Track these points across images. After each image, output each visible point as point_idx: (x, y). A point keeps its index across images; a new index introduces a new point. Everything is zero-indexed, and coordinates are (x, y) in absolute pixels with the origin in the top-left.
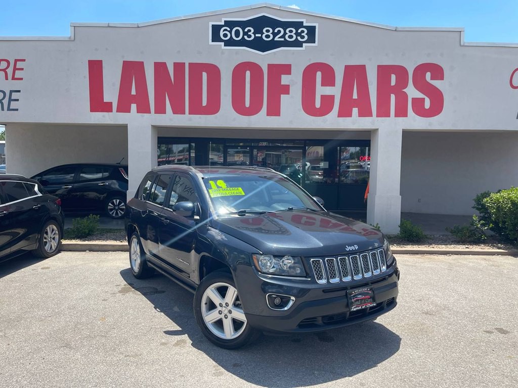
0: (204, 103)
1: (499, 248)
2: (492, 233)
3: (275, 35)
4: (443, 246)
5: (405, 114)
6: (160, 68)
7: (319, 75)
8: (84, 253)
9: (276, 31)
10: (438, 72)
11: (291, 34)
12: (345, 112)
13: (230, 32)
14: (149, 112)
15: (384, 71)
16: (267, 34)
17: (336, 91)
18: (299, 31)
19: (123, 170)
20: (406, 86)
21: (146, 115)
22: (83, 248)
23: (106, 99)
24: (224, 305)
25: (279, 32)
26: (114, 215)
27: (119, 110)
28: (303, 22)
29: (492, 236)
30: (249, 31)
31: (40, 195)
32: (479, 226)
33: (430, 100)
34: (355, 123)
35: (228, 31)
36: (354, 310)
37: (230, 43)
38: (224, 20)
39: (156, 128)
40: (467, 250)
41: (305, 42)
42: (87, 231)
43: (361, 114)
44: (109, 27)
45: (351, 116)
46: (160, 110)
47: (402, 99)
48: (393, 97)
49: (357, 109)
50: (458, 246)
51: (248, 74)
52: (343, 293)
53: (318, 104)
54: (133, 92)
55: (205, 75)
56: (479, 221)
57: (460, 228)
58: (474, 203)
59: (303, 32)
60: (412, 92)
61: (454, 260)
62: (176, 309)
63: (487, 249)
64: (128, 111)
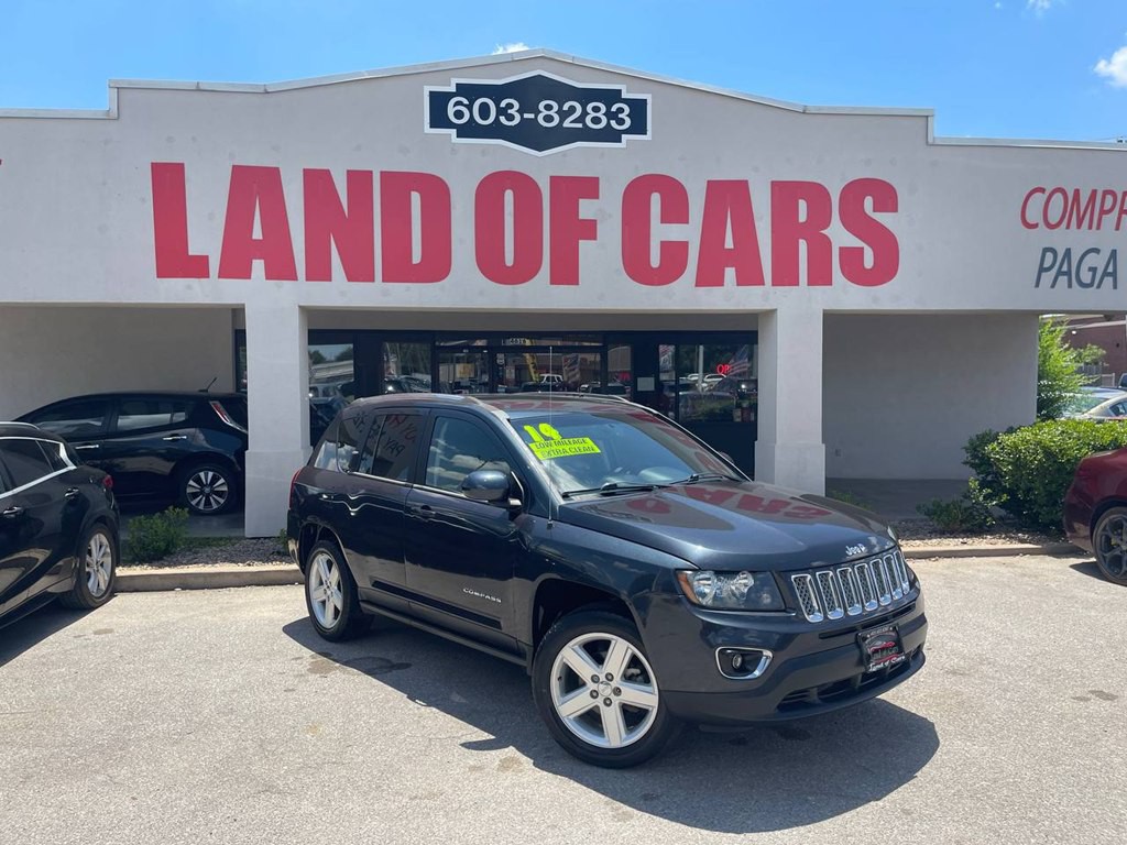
0: (416, 258)
1: (1022, 541)
2: (1003, 512)
3: (563, 115)
4: (918, 542)
5: (827, 280)
6: (317, 182)
7: (656, 200)
8: (170, 594)
9: (566, 107)
10: (886, 197)
11: (596, 114)
12: (709, 276)
13: (470, 108)
14: (294, 277)
15: (785, 193)
16: (547, 114)
17: (690, 232)
18: (614, 109)
19: (219, 405)
20: (827, 224)
21: (287, 284)
22: (168, 583)
23: (194, 249)
24: (602, 678)
25: (572, 109)
26: (201, 507)
27: (223, 274)
28: (620, 91)
29: (1001, 518)
30: (510, 106)
31: (72, 467)
32: (981, 499)
33: (873, 250)
34: (729, 298)
35: (465, 106)
36: (874, 669)
37: (470, 130)
38: (455, 81)
39: (308, 313)
40: (965, 547)
41: (626, 132)
42: (162, 545)
43: (741, 281)
44: (198, 90)
45: (722, 285)
46: (320, 271)
47: (820, 249)
48: (803, 245)
49: (733, 269)
50: (946, 541)
51: (509, 196)
52: (850, 638)
53: (655, 261)
54: (257, 234)
55: (416, 198)
56: (980, 490)
57: (943, 504)
58: (966, 456)
59: (621, 110)
60: (839, 235)
61: (948, 568)
62: (456, 698)
63: (1001, 544)
64: (246, 274)
